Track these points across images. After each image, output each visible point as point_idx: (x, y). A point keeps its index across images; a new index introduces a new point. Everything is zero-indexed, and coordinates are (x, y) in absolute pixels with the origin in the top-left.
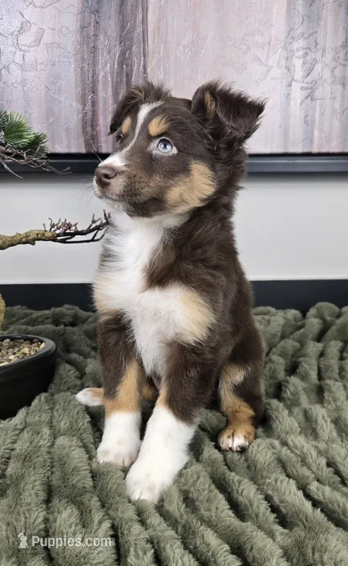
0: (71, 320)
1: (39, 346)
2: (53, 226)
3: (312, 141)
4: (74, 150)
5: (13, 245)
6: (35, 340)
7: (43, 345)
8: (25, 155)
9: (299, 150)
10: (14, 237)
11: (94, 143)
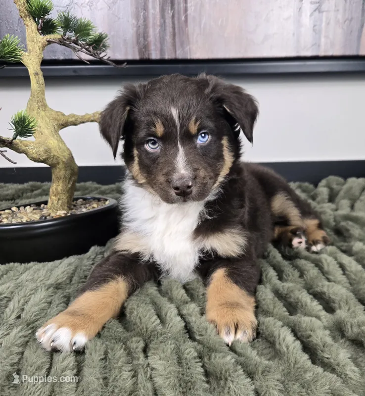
1: (104, 203)
3: (319, 46)
4: (130, 57)
5: (83, 122)
6: (102, 199)
7: (107, 203)
8: (91, 49)
9: (309, 54)
10: (84, 116)
11: (146, 51)
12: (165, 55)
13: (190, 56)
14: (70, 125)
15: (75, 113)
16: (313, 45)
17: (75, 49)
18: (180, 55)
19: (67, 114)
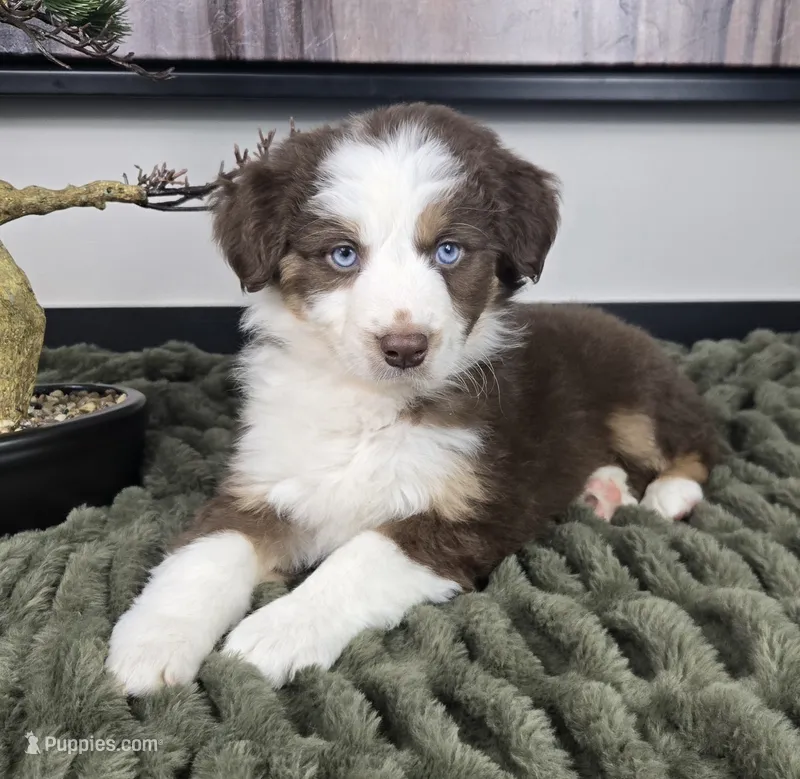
0: (180, 369)
1: (114, 401)
2: (142, 180)
3: (634, 42)
4: (192, 53)
5: (61, 207)
6: (107, 391)
7: (121, 399)
8: (81, 33)
9: (610, 58)
10: (64, 191)
11: (230, 40)
12: (276, 51)
13: (336, 54)
14: (27, 214)
15: (42, 184)
16: (620, 40)
17: (37, 33)
18: (312, 52)
19: (19, 186)
